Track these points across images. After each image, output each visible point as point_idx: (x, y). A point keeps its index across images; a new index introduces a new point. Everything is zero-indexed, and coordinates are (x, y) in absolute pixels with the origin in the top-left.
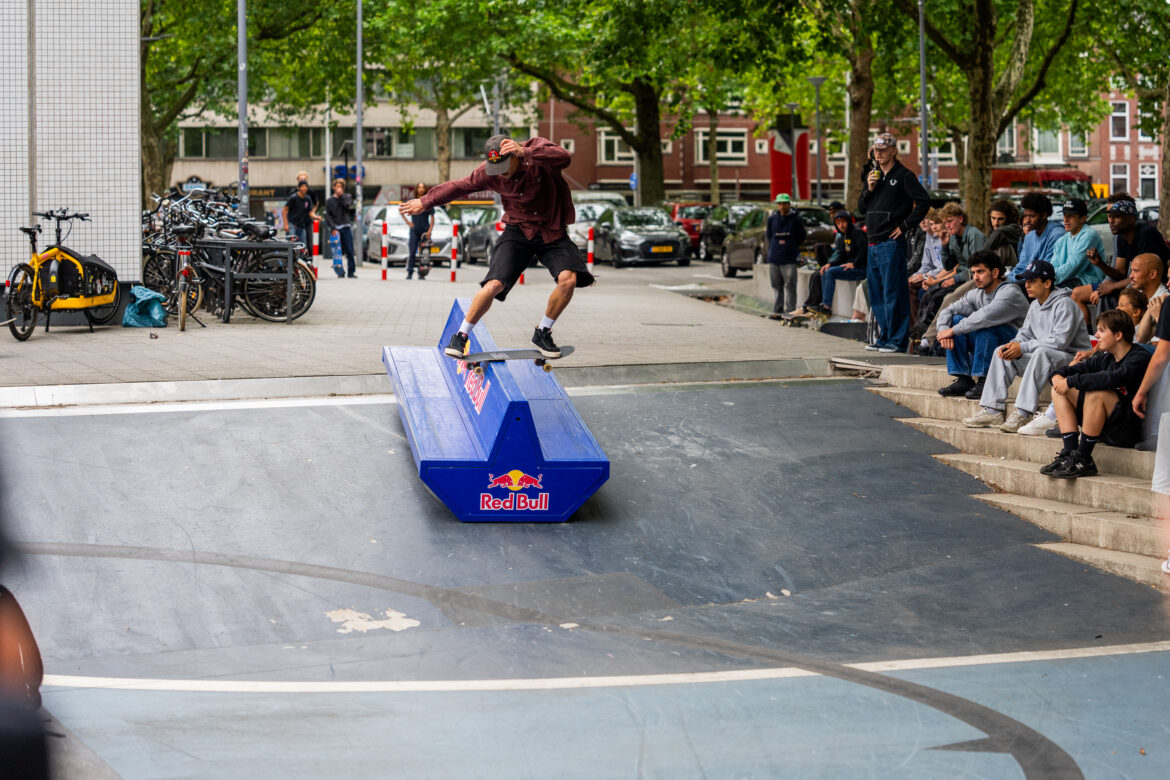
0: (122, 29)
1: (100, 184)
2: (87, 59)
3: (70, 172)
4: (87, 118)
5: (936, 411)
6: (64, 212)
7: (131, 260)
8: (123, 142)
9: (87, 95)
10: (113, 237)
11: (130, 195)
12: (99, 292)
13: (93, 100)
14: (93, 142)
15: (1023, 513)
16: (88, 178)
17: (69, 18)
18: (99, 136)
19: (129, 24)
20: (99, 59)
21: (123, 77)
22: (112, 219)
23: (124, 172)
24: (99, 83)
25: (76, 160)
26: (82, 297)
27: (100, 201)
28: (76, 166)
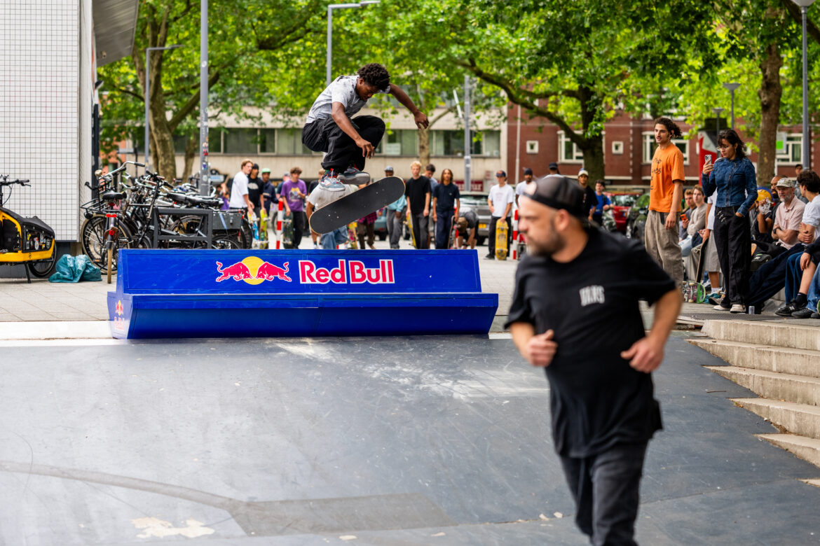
0: (64, 23)
1: (43, 156)
2: (33, 48)
3: (18, 145)
4: (33, 99)
5: (743, 361)
6: (5, 179)
7: (69, 222)
8: (64, 120)
9: (33, 79)
10: (54, 202)
11: (69, 166)
12: (37, 248)
13: (38, 84)
14: (38, 120)
15: (799, 451)
16: (33, 150)
17: (18, 12)
18: (43, 114)
19: (70, 18)
20: (44, 48)
21: (64, 64)
22: (54, 186)
23: (64, 145)
24: (43, 69)
25: (23, 135)
26: (20, 252)
27: (44, 171)
28: (23, 140)
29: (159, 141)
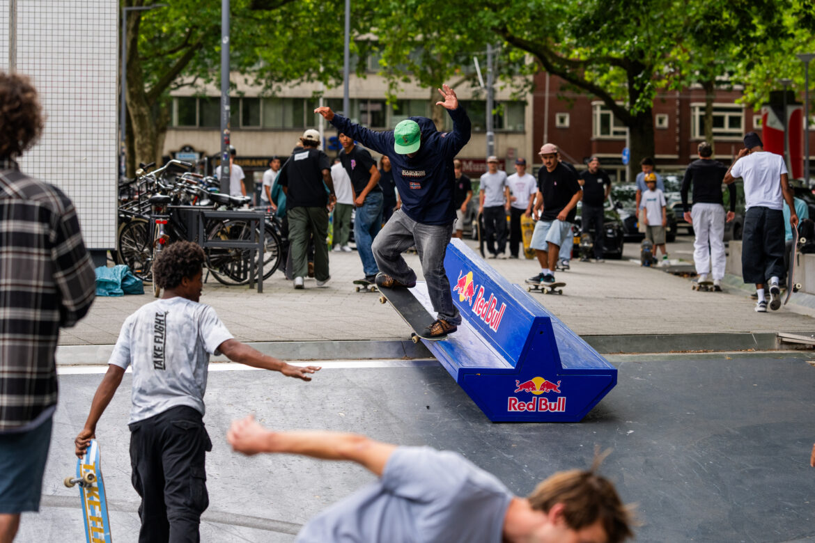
1: (78, 154)
4: (66, 90)
7: (106, 228)
8: (101, 114)
11: (107, 165)
13: (72, 73)
14: (72, 113)
21: (102, 51)
23: (101, 142)
24: (78, 56)
27: (77, 170)
29: (135, 116)
